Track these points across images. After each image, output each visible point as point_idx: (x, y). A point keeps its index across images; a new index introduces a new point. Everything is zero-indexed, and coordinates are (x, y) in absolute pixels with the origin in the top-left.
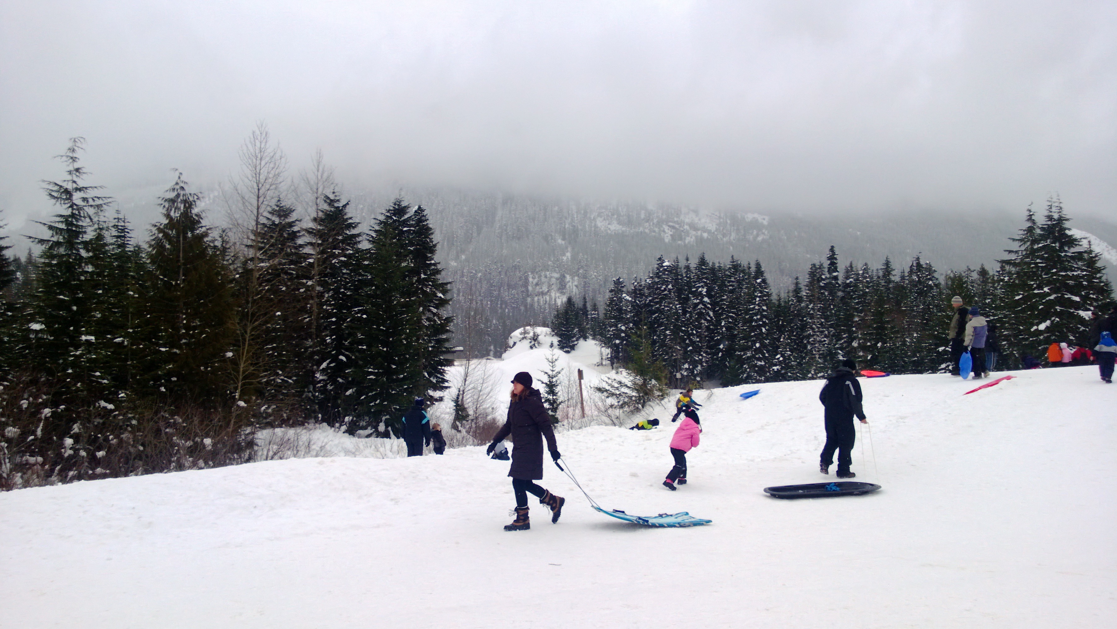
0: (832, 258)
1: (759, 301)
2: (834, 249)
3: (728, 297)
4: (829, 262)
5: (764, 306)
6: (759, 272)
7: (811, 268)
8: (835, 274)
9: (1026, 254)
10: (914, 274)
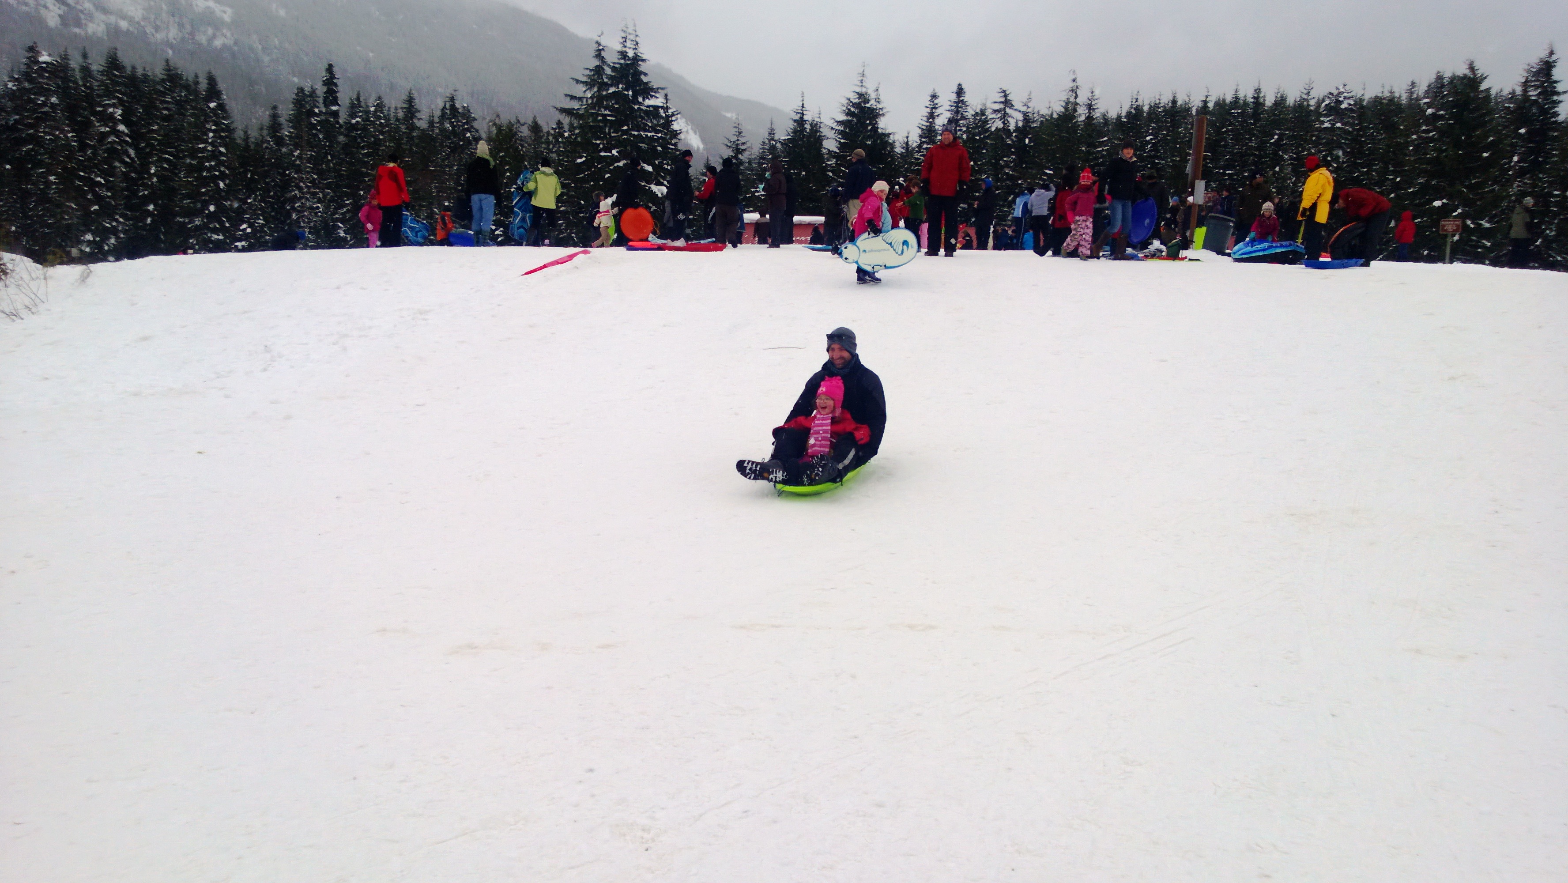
0: (330, 82)
1: (213, 137)
2: (334, 69)
3: (160, 127)
4: (325, 89)
5: (221, 146)
6: (213, 92)
7: (297, 94)
8: (334, 108)
9: (592, 103)
10: (448, 121)
